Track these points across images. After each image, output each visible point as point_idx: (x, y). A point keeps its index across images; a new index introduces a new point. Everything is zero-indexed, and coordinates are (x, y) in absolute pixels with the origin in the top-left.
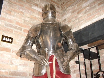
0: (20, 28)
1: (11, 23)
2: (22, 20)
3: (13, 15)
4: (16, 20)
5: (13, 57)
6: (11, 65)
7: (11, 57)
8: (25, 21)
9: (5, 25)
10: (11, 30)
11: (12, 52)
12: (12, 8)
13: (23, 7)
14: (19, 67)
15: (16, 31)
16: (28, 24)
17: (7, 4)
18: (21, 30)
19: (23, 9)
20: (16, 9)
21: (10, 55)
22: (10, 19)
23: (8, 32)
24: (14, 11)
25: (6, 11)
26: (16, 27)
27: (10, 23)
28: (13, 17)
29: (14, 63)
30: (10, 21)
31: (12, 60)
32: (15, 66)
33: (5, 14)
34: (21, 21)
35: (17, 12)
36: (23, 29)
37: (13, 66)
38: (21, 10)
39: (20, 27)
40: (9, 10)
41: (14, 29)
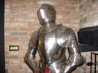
0: (25, 33)
1: (16, 30)
2: (27, 23)
3: (17, 21)
4: (20, 26)
5: (21, 63)
6: (20, 70)
7: (20, 63)
8: (30, 23)
9: (10, 35)
10: (16, 38)
11: (20, 59)
12: (14, 14)
13: (26, 8)
14: (28, 70)
15: (22, 38)
16: (33, 26)
17: (9, 11)
18: (27, 35)
19: (26, 10)
20: (18, 13)
21: (19, 61)
22: (14, 27)
23: (14, 41)
24: (18, 16)
25: (9, 19)
26: (21, 34)
27: (15, 31)
28: (17, 24)
29: (23, 67)
30: (14, 29)
31: (21, 65)
32: (24, 69)
33: (8, 23)
34: (25, 25)
35: (20, 16)
36: (29, 32)
37: (22, 69)
38: (24, 12)
39: (25, 32)
40: (11, 18)
41: (19, 36)
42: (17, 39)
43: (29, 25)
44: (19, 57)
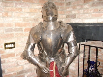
0: (20, 29)
1: (10, 26)
2: (21, 18)
3: (11, 16)
4: (15, 21)
5: (18, 60)
6: (17, 67)
7: (16, 60)
8: (24, 18)
9: (4, 32)
10: (11, 34)
11: (17, 56)
12: (8, 8)
13: (20, 2)
14: (24, 66)
15: (17, 34)
16: (28, 21)
17: (2, 4)
18: (22, 30)
19: (20, 4)
20: (12, 7)
21: (16, 58)
22: (8, 22)
23: (10, 38)
24: (11, 10)
25: (2, 14)
26: (16, 30)
27: (10, 28)
28: (11, 19)
29: (20, 64)
31: (17, 63)
32: (21, 66)
33: (2, 18)
34: (20, 20)
35: (14, 10)
36: (24, 28)
37: (19, 67)
38: (19, 6)
39: (20, 27)
40: (5, 12)
41: (14, 33)
42: (12, 36)
43: (24, 20)
44: (16, 55)
